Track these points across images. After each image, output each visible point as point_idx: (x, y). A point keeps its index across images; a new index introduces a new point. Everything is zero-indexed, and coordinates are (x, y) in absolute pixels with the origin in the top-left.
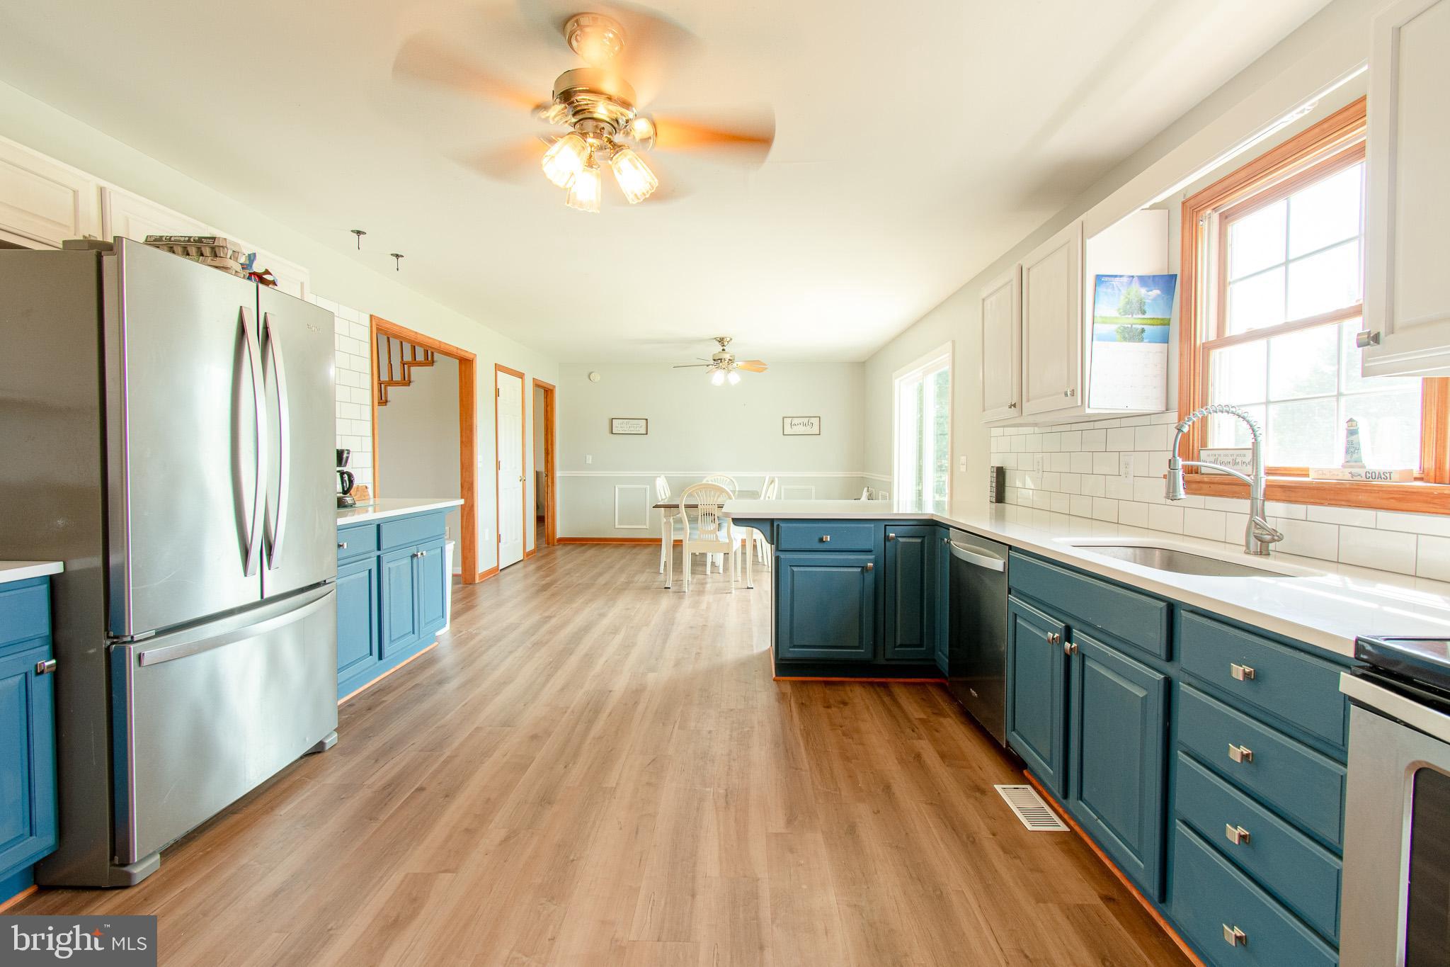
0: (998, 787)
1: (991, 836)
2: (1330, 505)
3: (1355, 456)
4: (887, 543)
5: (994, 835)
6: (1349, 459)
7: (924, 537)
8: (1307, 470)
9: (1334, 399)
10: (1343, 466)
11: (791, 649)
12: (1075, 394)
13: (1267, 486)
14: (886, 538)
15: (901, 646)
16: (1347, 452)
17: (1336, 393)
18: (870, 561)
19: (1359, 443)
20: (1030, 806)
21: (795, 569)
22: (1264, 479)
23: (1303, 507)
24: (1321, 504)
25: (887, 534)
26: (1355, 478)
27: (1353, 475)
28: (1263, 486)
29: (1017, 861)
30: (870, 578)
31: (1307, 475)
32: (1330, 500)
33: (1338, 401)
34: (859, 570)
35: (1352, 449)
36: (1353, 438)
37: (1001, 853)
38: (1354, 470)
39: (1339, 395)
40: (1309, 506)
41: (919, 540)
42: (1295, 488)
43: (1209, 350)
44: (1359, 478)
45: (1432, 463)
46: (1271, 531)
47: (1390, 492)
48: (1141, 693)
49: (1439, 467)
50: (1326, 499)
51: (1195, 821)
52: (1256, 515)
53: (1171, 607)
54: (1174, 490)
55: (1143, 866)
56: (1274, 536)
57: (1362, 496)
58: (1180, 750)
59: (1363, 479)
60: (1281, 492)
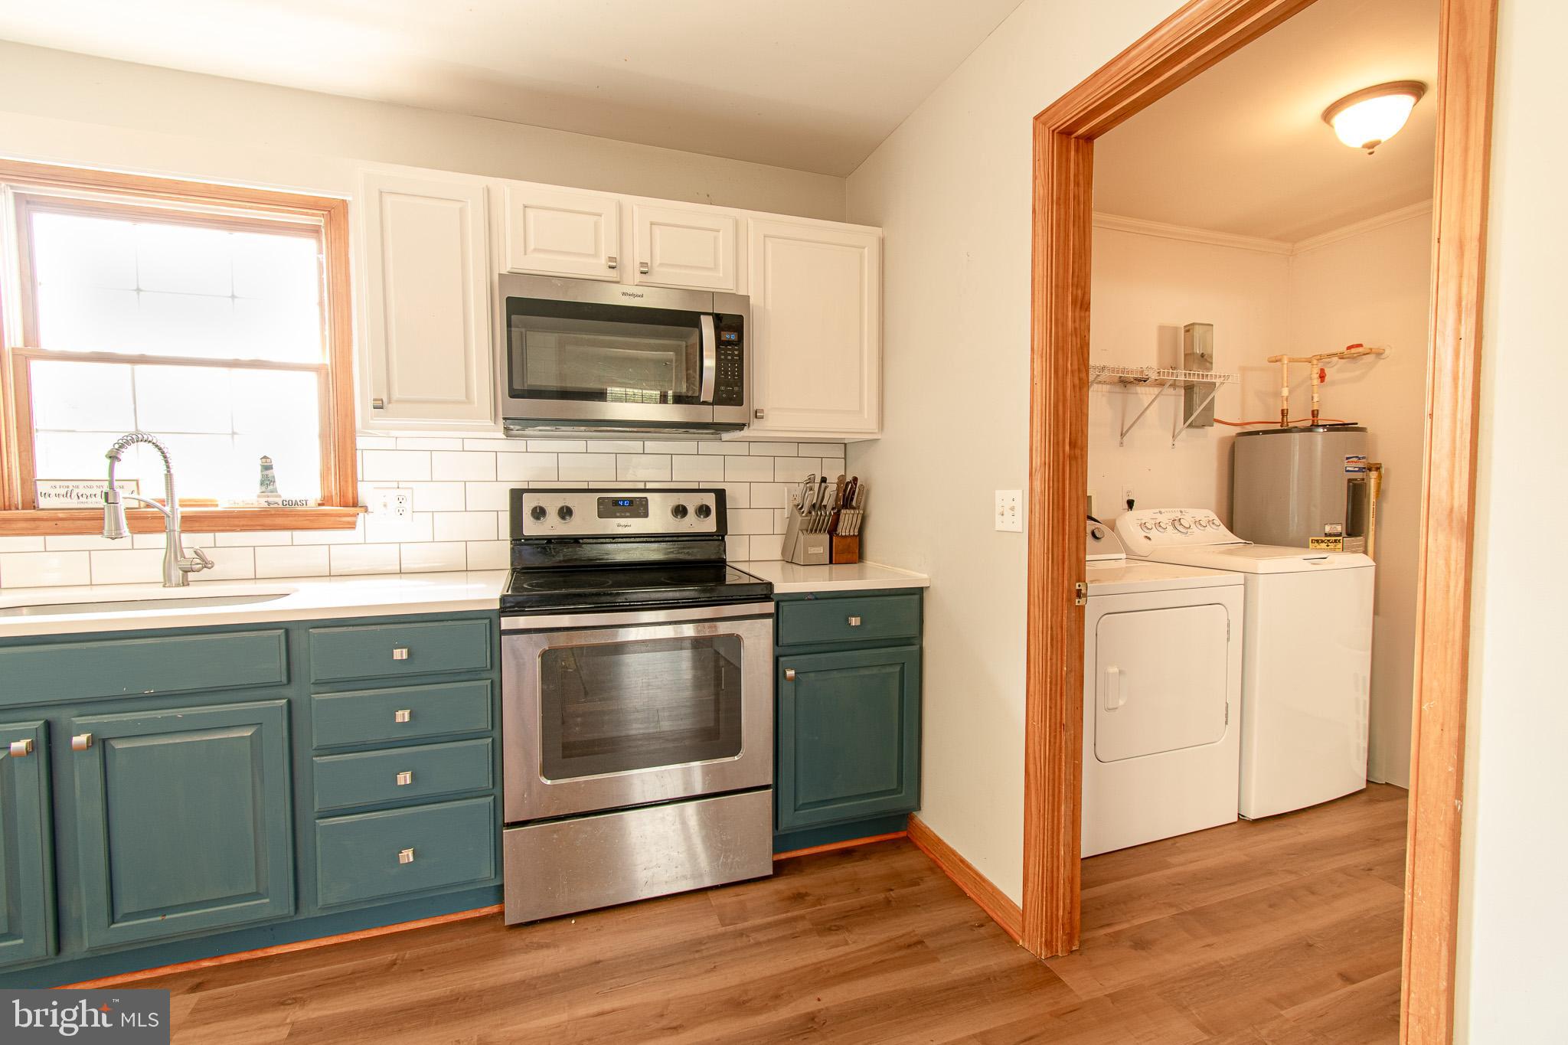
2: (243, 531)
3: (270, 487)
6: (264, 489)
8: (217, 500)
9: (228, 437)
10: (259, 496)
13: (182, 517)
16: (262, 484)
17: (230, 432)
19: (274, 477)
22: (180, 511)
23: (211, 535)
24: (234, 531)
26: (272, 506)
27: (269, 504)
28: (179, 516)
31: (216, 506)
32: (243, 526)
35: (267, 481)
36: (268, 472)
38: (270, 500)
39: (234, 433)
40: (217, 534)
42: (200, 517)
43: (27, 360)
44: (276, 506)
45: (334, 490)
46: (198, 561)
47: (306, 515)
48: (247, 733)
49: (342, 494)
50: (238, 526)
51: (348, 803)
52: (174, 549)
53: (288, 631)
54: (118, 527)
55: (267, 900)
56: (206, 564)
57: (279, 521)
58: (317, 756)
59: (280, 506)
60: (194, 523)
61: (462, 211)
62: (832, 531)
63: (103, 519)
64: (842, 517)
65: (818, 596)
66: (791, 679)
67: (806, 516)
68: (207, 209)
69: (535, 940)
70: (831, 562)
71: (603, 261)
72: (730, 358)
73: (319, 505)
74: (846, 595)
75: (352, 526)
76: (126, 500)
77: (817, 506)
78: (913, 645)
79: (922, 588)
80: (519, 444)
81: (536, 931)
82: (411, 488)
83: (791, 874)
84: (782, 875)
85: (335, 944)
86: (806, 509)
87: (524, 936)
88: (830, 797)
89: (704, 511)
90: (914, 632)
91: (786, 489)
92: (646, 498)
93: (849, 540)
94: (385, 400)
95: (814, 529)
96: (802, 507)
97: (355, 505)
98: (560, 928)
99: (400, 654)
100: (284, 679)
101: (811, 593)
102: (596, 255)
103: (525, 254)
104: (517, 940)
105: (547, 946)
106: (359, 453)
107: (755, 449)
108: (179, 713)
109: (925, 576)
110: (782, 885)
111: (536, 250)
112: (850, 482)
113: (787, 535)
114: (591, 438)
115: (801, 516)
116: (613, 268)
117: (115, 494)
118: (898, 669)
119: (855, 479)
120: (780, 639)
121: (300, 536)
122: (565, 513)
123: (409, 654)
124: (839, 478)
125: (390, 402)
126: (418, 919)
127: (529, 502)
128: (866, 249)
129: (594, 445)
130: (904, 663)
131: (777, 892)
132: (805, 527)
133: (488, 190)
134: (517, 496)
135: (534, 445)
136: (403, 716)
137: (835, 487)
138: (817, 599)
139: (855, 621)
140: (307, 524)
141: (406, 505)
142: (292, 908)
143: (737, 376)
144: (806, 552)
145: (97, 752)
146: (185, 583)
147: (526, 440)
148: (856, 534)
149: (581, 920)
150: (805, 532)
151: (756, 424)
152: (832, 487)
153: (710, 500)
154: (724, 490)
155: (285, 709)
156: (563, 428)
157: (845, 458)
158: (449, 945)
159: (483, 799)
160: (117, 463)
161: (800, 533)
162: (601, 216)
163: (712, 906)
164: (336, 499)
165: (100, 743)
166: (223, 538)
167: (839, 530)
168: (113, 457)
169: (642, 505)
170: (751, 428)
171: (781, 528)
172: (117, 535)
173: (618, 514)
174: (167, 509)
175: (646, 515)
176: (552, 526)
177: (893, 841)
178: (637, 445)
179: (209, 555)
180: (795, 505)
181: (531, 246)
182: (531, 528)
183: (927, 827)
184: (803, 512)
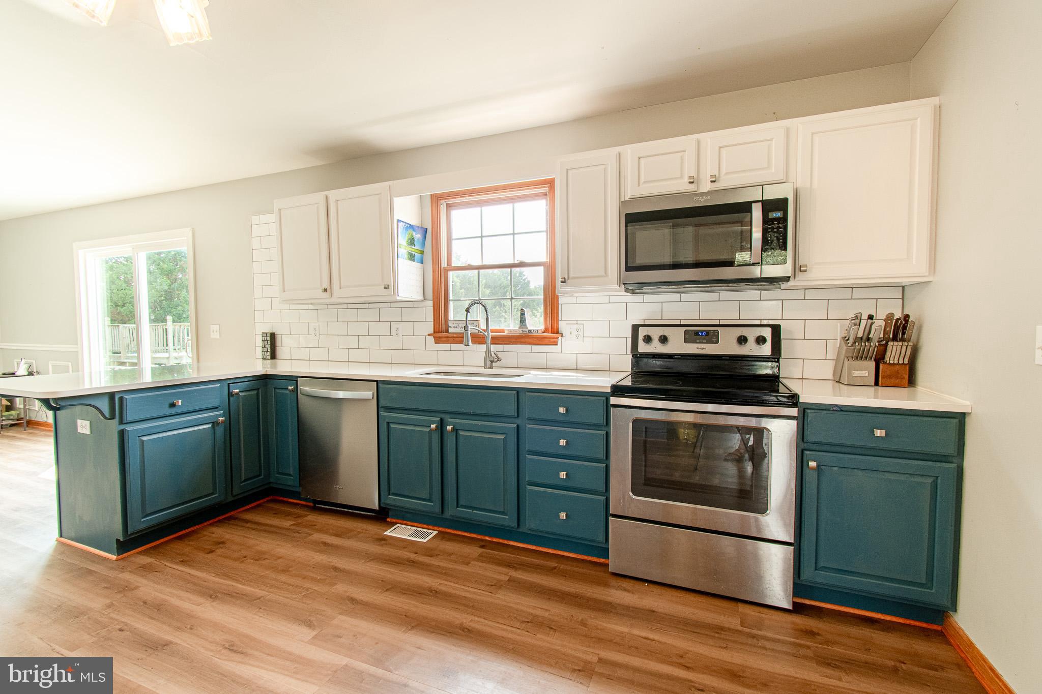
0: (387, 533)
1: (417, 555)
2: (513, 344)
3: (524, 324)
4: (231, 399)
5: (416, 553)
6: (521, 325)
7: (259, 389)
8: (503, 330)
9: (510, 300)
10: (519, 328)
11: (142, 520)
12: (390, 287)
14: (230, 394)
15: (245, 481)
16: (520, 322)
18: (221, 416)
19: (525, 319)
20: (411, 532)
21: (144, 438)
22: (491, 334)
23: (501, 346)
24: (510, 344)
25: (231, 391)
26: (524, 333)
28: (491, 337)
29: (440, 557)
30: (220, 430)
31: (504, 332)
32: (513, 342)
33: (511, 301)
34: (210, 426)
35: (523, 321)
36: (523, 316)
37: (429, 558)
38: (523, 330)
39: (511, 297)
40: (504, 345)
41: (255, 392)
42: (498, 337)
43: (448, 271)
45: (549, 326)
46: (496, 357)
47: (537, 337)
48: (502, 437)
49: (552, 328)
50: (511, 342)
51: (539, 481)
52: (488, 351)
53: (518, 392)
54: (468, 341)
55: (507, 517)
56: (499, 360)
57: (527, 340)
58: (528, 454)
59: (527, 333)
60: (496, 340)
61: (605, 170)
62: (879, 359)
63: (463, 337)
64: (889, 348)
65: (843, 409)
66: (812, 469)
67: (852, 346)
68: (513, 194)
69: (623, 585)
70: (877, 383)
71: (686, 180)
72: (776, 230)
73: (543, 332)
74: (873, 411)
75: (556, 343)
76: (471, 329)
77: (864, 338)
78: (952, 463)
79: (964, 414)
80: (638, 298)
81: (626, 581)
82: (583, 324)
83: (808, 615)
84: (802, 614)
85: (534, 550)
86: (851, 341)
87: (618, 581)
88: (850, 569)
89: (761, 340)
90: (951, 450)
91: (839, 324)
92: (717, 330)
93: (897, 367)
94: (566, 278)
95: (860, 356)
96: (848, 340)
97: (558, 333)
98: (638, 586)
99: (562, 410)
100: (516, 416)
101: (837, 406)
102: (682, 177)
103: (639, 186)
104: (614, 581)
105: (628, 591)
106: (560, 305)
107: (810, 294)
108: (480, 423)
109: (968, 403)
110: (800, 620)
111: (645, 182)
112: (900, 319)
113: (837, 360)
114: (684, 292)
115: (847, 346)
116: (692, 183)
117: (467, 327)
118: (930, 480)
119: (907, 317)
120: (805, 437)
121: (536, 348)
122: (664, 340)
123: (567, 411)
124: (887, 316)
125: (568, 279)
126: (570, 552)
127: (642, 332)
128: (919, 119)
129: (684, 297)
130: (937, 477)
131: (793, 623)
132: (850, 355)
133: (620, 154)
134: (635, 328)
135: (648, 298)
136: (562, 442)
137: (883, 324)
138: (842, 411)
139: (879, 433)
140: (537, 342)
141: (581, 333)
142: (516, 525)
143: (782, 242)
144: (850, 374)
145: (454, 434)
146: (492, 367)
147: (644, 295)
148: (906, 362)
149: (651, 586)
150: (850, 359)
151: (800, 276)
152: (879, 324)
153: (767, 333)
154: (780, 326)
155: (516, 428)
156: (663, 287)
157: (903, 299)
158: (581, 570)
159: (601, 497)
160: (468, 313)
161: (846, 359)
162: (685, 151)
163: (738, 612)
164: (550, 329)
165: (455, 430)
166: (507, 347)
167: (887, 359)
168: (467, 311)
169: (715, 335)
170: (797, 279)
171: (832, 355)
172: (467, 345)
173: (698, 341)
174: (486, 334)
175: (717, 342)
176: (656, 347)
177: (923, 629)
178: (714, 296)
179: (500, 355)
180: (843, 338)
181: (642, 180)
182: (643, 348)
183: (960, 628)
184: (848, 343)
